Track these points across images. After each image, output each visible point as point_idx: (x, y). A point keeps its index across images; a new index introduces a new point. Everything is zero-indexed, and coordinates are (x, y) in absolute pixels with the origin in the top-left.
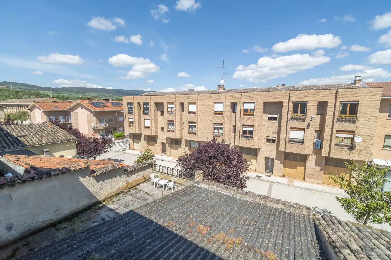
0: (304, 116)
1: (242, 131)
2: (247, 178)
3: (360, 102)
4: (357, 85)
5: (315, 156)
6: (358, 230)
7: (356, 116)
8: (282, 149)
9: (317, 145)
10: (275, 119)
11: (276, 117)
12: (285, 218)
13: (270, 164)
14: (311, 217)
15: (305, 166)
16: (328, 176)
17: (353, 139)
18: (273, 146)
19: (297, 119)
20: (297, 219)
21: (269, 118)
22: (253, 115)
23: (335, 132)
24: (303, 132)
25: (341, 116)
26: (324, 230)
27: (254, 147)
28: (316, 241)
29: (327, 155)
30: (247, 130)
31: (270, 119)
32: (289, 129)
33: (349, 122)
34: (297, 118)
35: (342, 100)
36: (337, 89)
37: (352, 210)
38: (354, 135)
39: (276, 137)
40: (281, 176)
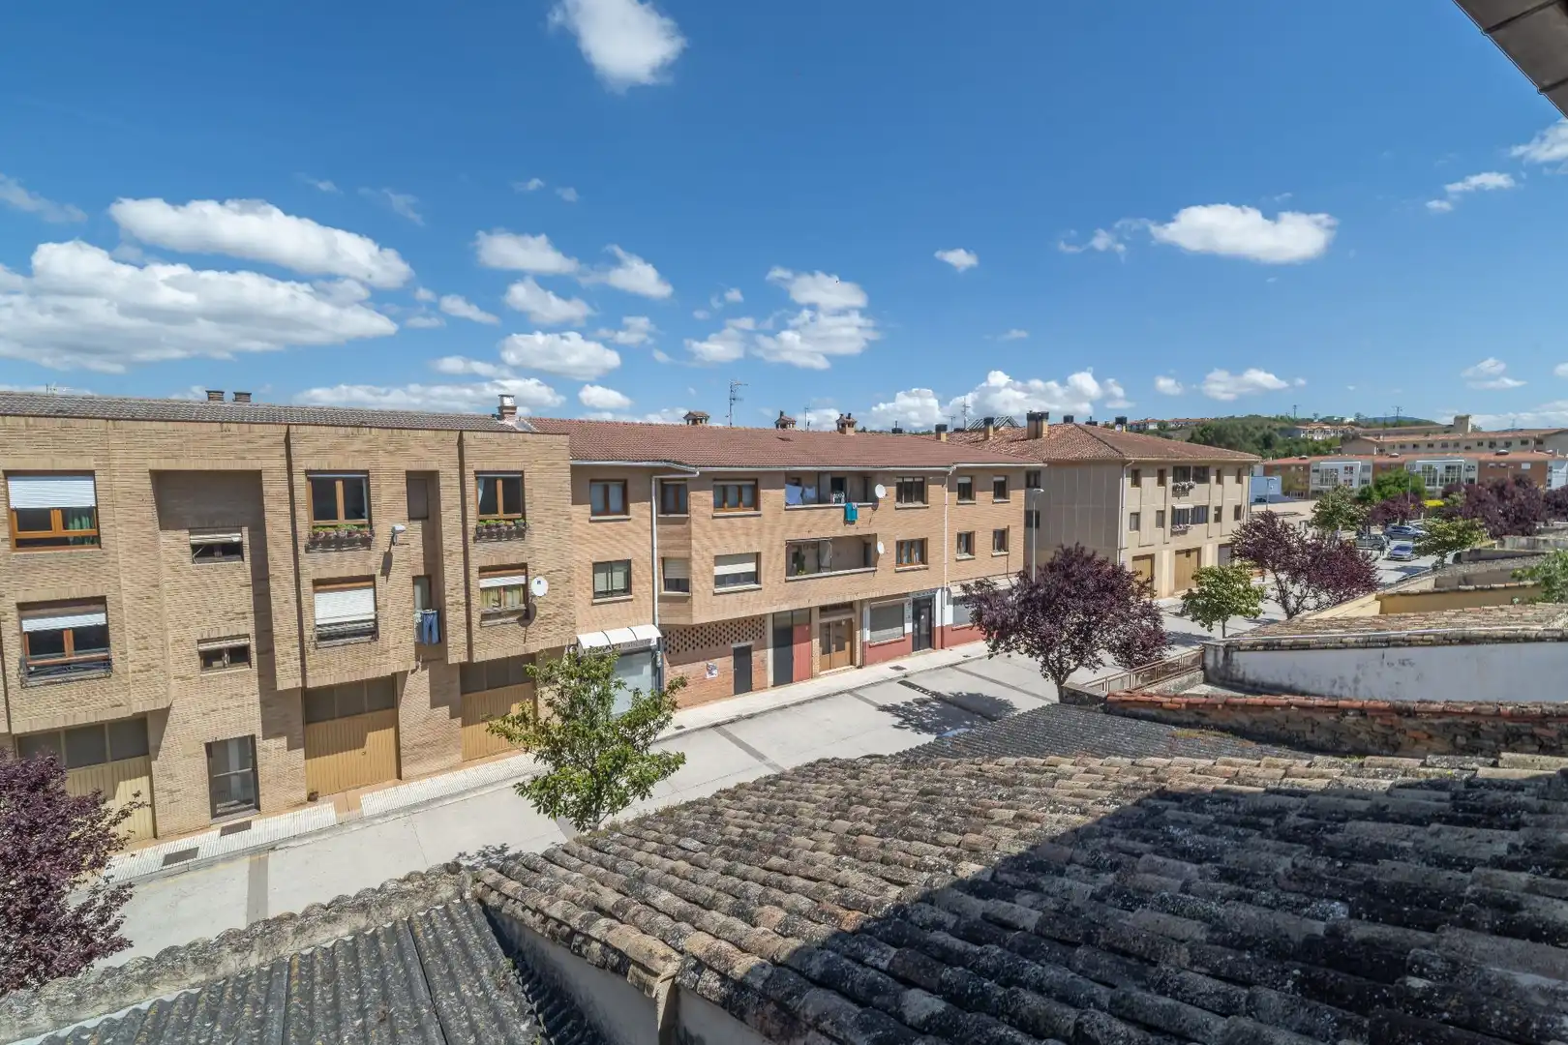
0: (363, 526)
1: (18, 640)
2: (120, 895)
3: (526, 476)
4: (509, 422)
5: (426, 673)
6: (597, 849)
7: (524, 517)
8: (287, 679)
9: (426, 629)
10: (232, 550)
11: (236, 540)
12: (379, 957)
13: (235, 769)
14: (467, 895)
15: (395, 723)
16: (485, 726)
17: (525, 587)
18: (244, 680)
19: (339, 543)
20: (425, 931)
21: (195, 548)
22: (95, 540)
23: (477, 575)
24: (371, 591)
25: (484, 521)
26: (524, 909)
27: (124, 713)
28: (505, 963)
29: (465, 660)
30: (62, 631)
31: (203, 552)
32: (311, 588)
33: (509, 536)
34: (337, 537)
35: (478, 467)
36: (457, 428)
37: (562, 804)
38: (526, 574)
39: (252, 635)
40: (299, 805)
